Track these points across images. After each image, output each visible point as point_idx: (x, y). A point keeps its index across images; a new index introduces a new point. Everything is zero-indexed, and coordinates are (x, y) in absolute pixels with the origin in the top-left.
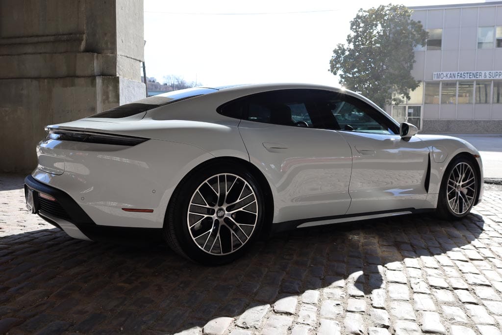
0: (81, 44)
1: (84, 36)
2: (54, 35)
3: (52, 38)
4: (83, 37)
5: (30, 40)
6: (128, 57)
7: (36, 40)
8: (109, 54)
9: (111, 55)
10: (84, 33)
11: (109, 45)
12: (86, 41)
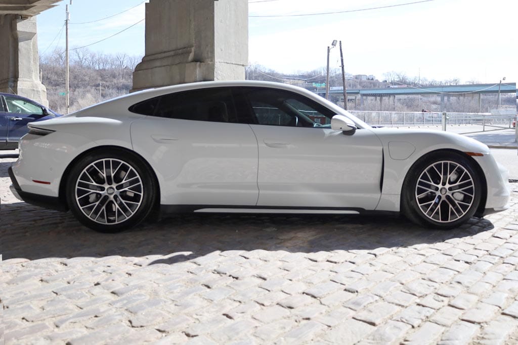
0: (189, 55)
1: (193, 49)
2: (173, 50)
3: (172, 53)
4: (191, 50)
5: (159, 56)
6: (228, 63)
7: (163, 55)
8: (209, 62)
9: (211, 63)
10: (193, 46)
11: (210, 55)
12: (195, 52)
